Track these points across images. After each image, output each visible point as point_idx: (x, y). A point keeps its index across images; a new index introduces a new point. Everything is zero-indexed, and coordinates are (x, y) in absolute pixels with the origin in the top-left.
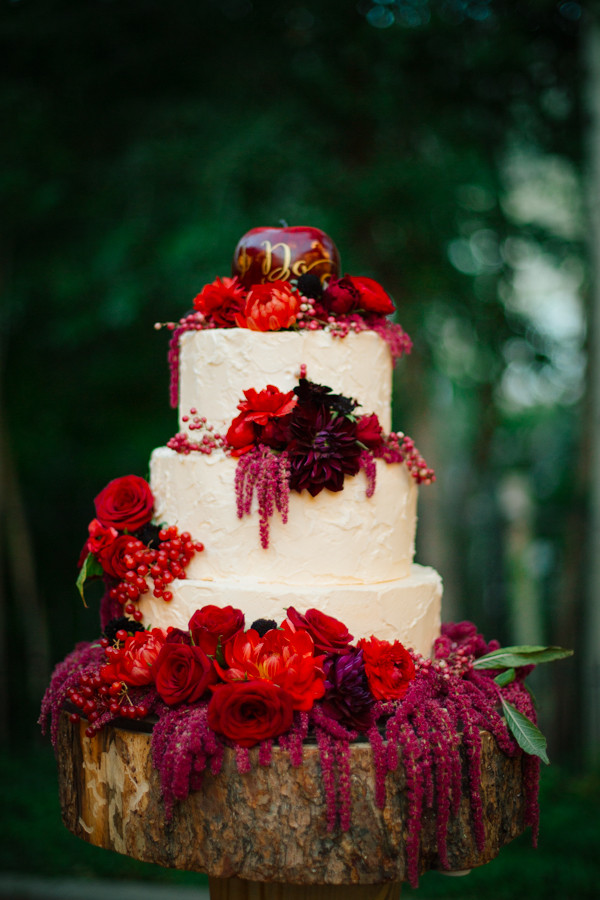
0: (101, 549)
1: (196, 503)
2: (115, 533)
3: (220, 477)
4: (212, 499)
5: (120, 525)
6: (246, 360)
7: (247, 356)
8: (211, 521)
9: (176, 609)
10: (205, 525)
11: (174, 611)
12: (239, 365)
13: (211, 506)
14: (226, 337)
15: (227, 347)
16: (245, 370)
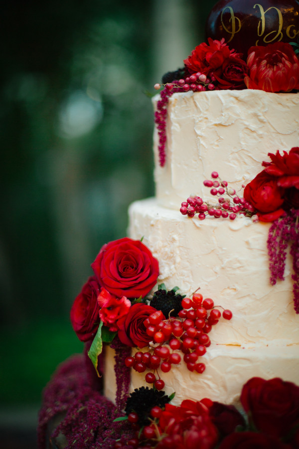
0: (117, 320)
1: (218, 269)
2: (128, 303)
3: (247, 243)
4: (238, 265)
5: (131, 292)
6: (262, 121)
7: (262, 118)
8: (237, 287)
9: (209, 379)
10: (228, 291)
11: (206, 381)
12: (253, 127)
13: (238, 272)
14: (237, 98)
15: (238, 109)
16: (260, 132)
